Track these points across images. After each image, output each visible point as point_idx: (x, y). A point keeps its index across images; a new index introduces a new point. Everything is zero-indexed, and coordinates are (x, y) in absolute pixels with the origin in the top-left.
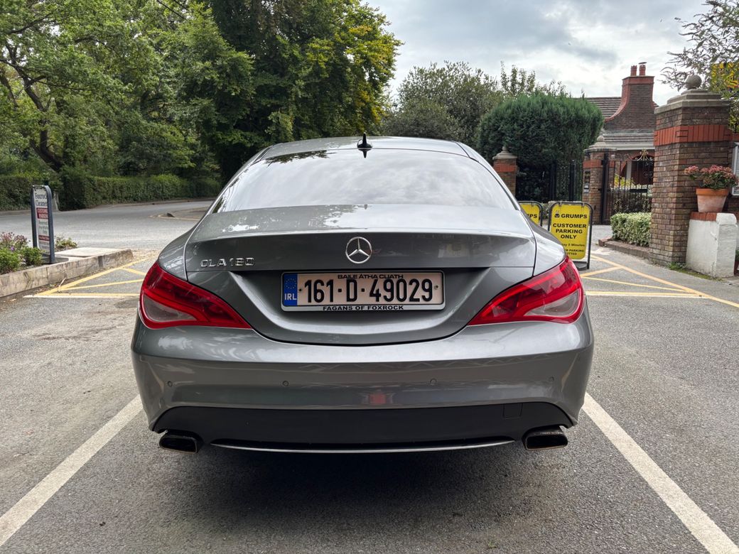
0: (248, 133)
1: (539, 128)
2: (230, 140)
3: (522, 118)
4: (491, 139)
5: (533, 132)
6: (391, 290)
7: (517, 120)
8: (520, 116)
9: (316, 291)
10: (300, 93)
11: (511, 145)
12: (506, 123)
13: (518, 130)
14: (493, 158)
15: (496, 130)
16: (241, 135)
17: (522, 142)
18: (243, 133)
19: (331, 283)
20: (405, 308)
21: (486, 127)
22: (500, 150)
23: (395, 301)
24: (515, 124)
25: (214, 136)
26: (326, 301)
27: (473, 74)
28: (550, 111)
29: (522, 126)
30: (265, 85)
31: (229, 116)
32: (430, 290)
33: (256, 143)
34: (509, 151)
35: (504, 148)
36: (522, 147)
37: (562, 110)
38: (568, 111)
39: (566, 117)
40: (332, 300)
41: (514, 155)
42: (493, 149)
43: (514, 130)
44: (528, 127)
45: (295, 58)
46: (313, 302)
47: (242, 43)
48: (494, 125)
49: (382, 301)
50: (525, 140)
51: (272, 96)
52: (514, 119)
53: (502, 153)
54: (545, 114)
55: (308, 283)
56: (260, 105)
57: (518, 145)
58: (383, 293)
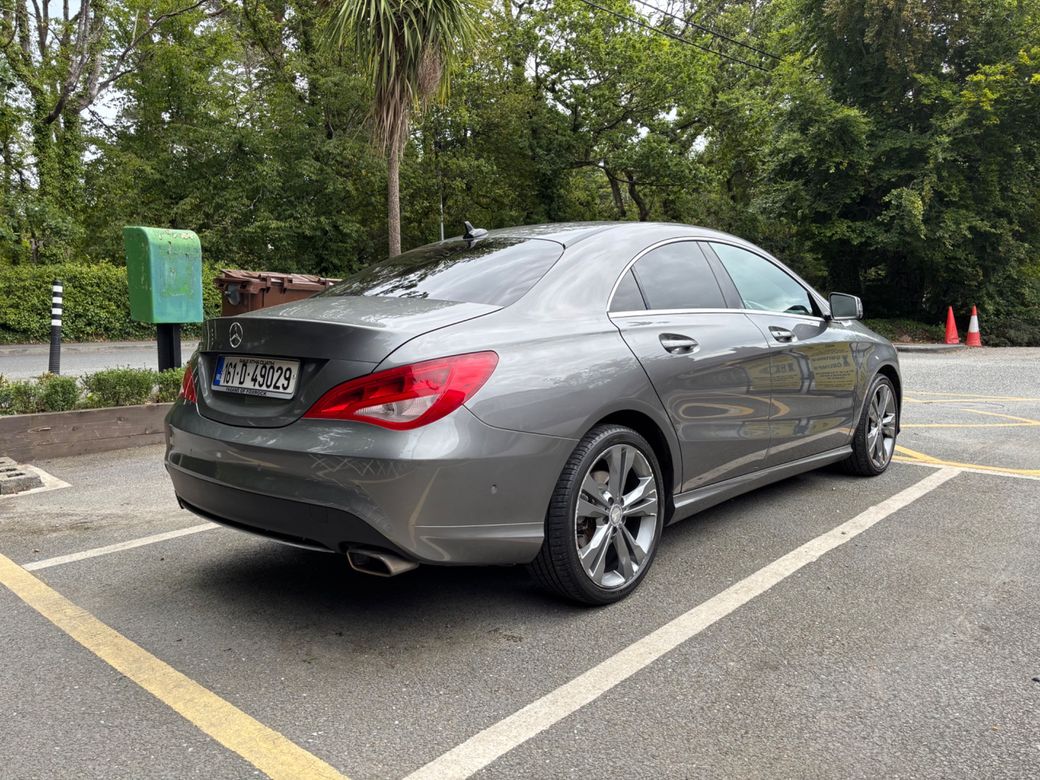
0: (858, 224)
2: (829, 234)
6: (263, 376)
9: (228, 373)
10: (940, 156)
16: (849, 227)
18: (850, 224)
19: (235, 366)
20: (268, 395)
23: (264, 388)
25: (807, 231)
26: (230, 383)
30: (891, 149)
31: (832, 202)
32: (288, 379)
33: (869, 237)
45: (945, 101)
47: (869, 94)
49: (257, 387)
51: (902, 165)
55: (227, 365)
56: (881, 179)
58: (260, 379)
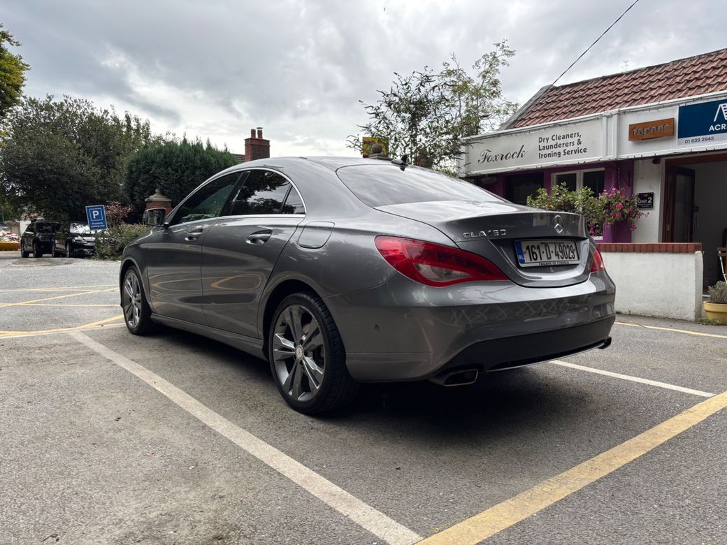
1: (194, 174)
3: (176, 163)
4: (143, 181)
5: (188, 177)
6: (562, 252)
7: (170, 165)
8: (174, 161)
9: (533, 253)
11: (166, 188)
12: (159, 167)
13: (173, 175)
14: (146, 200)
15: (147, 172)
17: (178, 185)
19: (538, 248)
20: (569, 263)
21: (134, 169)
22: (153, 193)
24: (169, 169)
26: (539, 260)
27: (98, 113)
28: (202, 159)
29: (176, 171)
32: (573, 252)
34: (163, 193)
35: (157, 191)
36: (178, 191)
37: (213, 160)
38: (218, 161)
39: (217, 166)
40: (541, 259)
41: (168, 197)
42: (145, 191)
43: (169, 174)
44: (183, 172)
46: (533, 261)
48: (144, 168)
49: (560, 259)
50: (180, 184)
52: (167, 164)
53: (155, 195)
54: (198, 161)
55: (528, 248)
57: (173, 188)
58: (560, 254)
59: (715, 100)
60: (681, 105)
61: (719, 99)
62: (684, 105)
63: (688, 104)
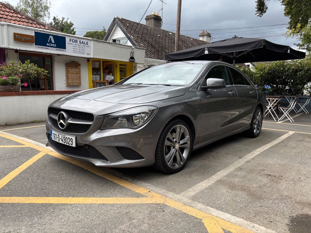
59: (48, 33)
60: (36, 31)
61: (50, 34)
62: (37, 31)
63: (38, 32)
